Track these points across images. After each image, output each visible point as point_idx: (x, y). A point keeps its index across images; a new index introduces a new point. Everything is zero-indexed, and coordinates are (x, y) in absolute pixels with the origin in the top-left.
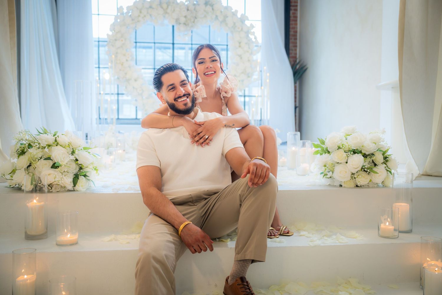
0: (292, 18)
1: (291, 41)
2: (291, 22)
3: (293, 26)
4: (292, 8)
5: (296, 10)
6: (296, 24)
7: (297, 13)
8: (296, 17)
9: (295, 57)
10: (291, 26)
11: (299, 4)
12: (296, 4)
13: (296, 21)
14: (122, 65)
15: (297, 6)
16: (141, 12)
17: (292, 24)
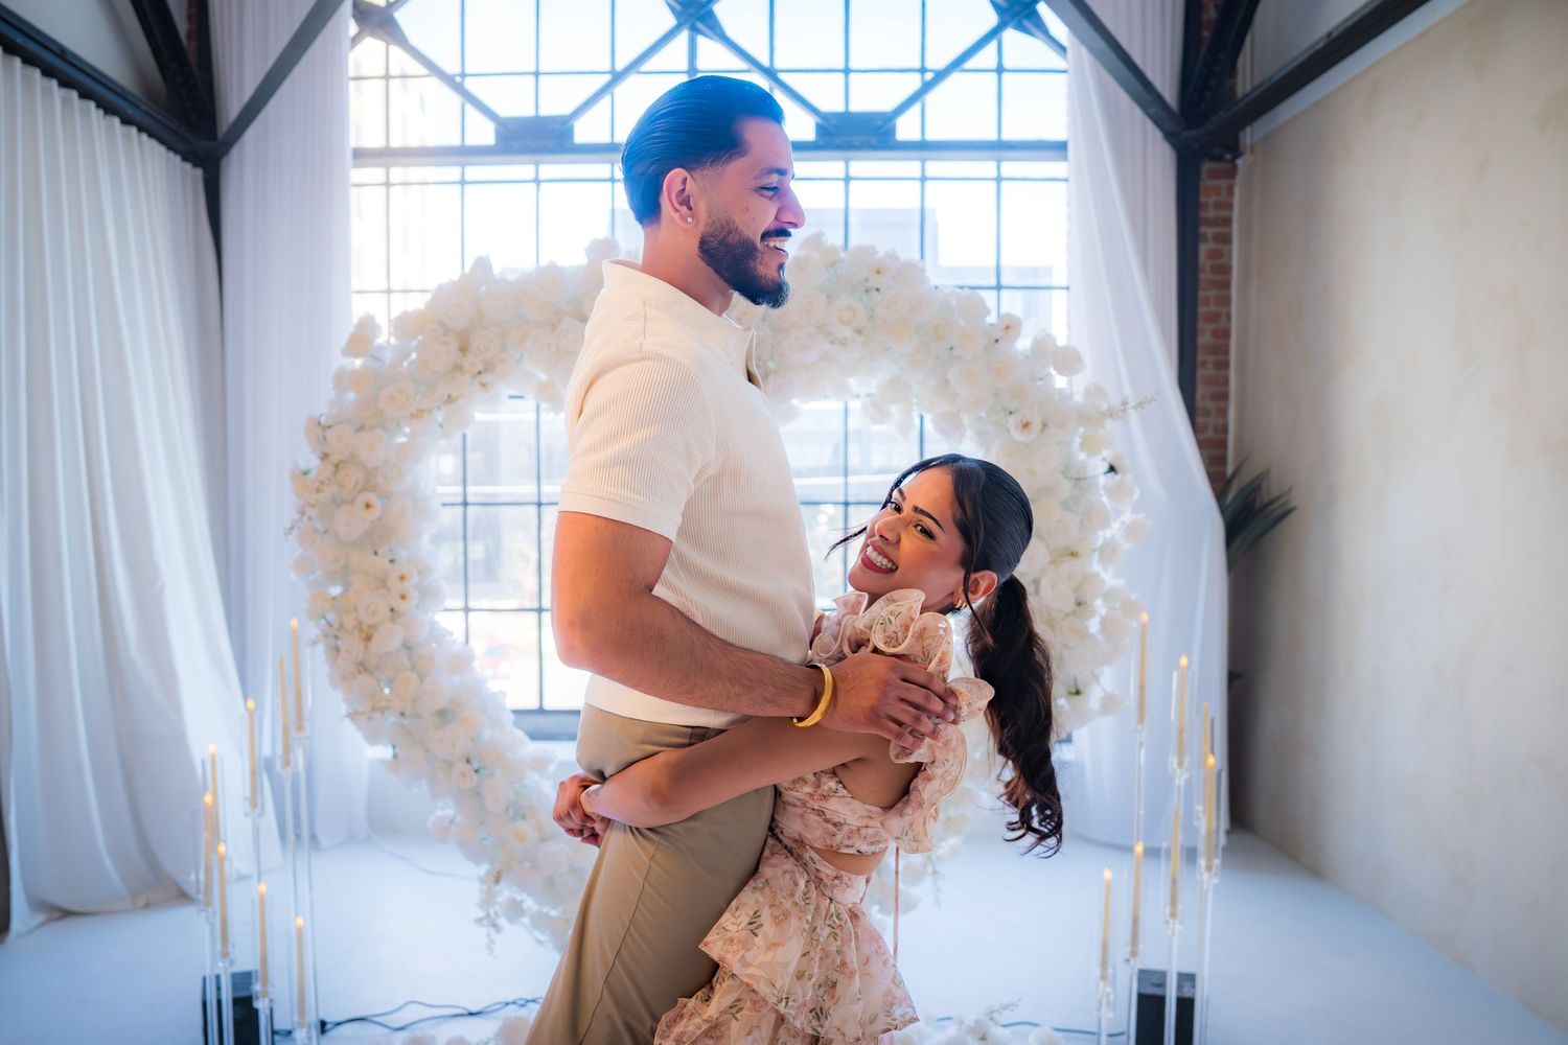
0: (1205, 276)
1: (1201, 373)
2: (1201, 294)
3: (1213, 308)
4: (1207, 231)
5: (1226, 239)
6: (1225, 301)
7: (1230, 252)
8: (1225, 270)
9: (1223, 444)
10: (1202, 310)
11: (1235, 215)
12: (1224, 213)
13: (1227, 285)
14: (368, 638)
15: (1227, 222)
16: (463, 350)
17: (1207, 301)
